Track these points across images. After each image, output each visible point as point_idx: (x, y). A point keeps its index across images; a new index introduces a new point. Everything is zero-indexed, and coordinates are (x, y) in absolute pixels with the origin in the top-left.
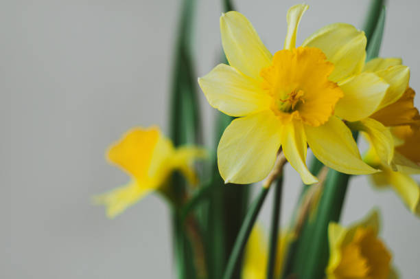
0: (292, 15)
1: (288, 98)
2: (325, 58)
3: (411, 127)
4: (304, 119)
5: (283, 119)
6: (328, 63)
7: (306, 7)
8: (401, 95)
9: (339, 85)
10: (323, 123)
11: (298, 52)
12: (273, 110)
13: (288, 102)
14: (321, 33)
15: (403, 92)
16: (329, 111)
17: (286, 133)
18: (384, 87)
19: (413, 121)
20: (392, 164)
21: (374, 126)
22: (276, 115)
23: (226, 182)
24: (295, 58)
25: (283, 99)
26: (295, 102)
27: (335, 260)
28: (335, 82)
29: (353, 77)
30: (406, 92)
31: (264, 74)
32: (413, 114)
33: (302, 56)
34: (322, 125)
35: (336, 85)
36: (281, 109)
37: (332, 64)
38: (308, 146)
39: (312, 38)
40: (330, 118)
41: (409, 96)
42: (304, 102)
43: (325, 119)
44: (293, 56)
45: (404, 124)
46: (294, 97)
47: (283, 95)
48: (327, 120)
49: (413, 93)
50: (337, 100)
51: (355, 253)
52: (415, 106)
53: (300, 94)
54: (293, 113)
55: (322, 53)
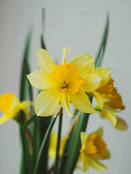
0: (64, 51)
1: (63, 83)
2: (77, 68)
3: (112, 95)
4: (68, 91)
5: (60, 91)
6: (78, 70)
7: (70, 48)
8: (107, 82)
9: (82, 78)
10: (76, 93)
11: (66, 65)
12: (56, 88)
13: (63, 84)
14: (77, 57)
15: (108, 81)
16: (78, 88)
17: (62, 96)
18: (100, 79)
19: (112, 92)
20: (103, 109)
21: (97, 94)
22: (57, 89)
23: (38, 116)
24: (65, 68)
25: (61, 83)
26: (66, 84)
27: (83, 147)
28: (81, 77)
29: (89, 75)
30: (109, 81)
31: (53, 74)
32: (112, 89)
33: (68, 66)
34: (75, 94)
35: (81, 78)
36: (61, 87)
37: (79, 70)
38: (71, 102)
39: (73, 59)
40: (78, 91)
41: (110, 83)
42: (69, 85)
43: (76, 91)
44: (64, 67)
45: (109, 93)
46: (65, 82)
47: (61, 82)
48: (77, 92)
49: (113, 81)
50: (81, 84)
51: (91, 144)
52: (114, 86)
53: (67, 81)
54: (64, 89)
55: (76, 66)
